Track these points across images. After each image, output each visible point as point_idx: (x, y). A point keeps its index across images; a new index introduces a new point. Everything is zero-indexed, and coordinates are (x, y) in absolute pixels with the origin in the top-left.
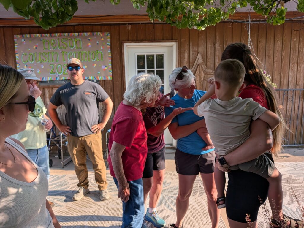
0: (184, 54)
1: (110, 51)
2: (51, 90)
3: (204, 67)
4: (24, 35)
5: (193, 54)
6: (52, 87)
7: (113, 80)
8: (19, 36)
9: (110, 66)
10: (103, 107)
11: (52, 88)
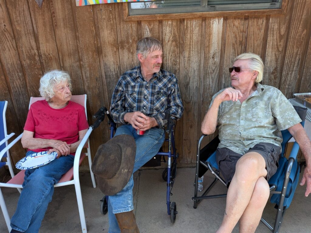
2: (156, 25)
6: (161, 18)
10: (276, 69)
11: (160, 22)
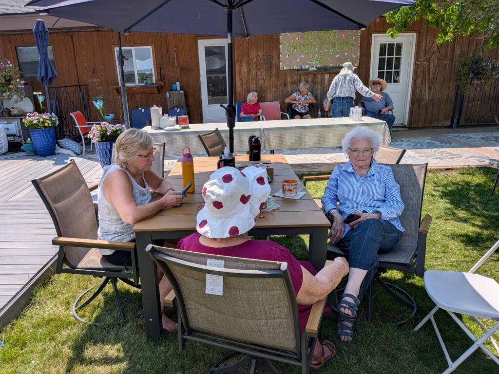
0: (422, 43)
1: (359, 41)
3: (438, 54)
5: (429, 43)
7: (359, 67)
9: (359, 54)
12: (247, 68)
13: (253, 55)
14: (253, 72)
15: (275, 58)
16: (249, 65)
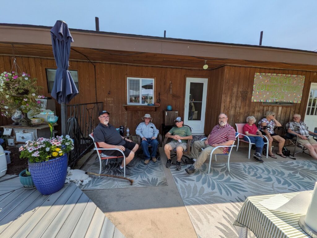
1: (303, 87)
4: (261, 73)
7: (300, 104)
8: (258, 74)
9: (301, 95)
12: (230, 98)
13: (235, 90)
14: (234, 102)
15: (249, 93)
16: (231, 96)
